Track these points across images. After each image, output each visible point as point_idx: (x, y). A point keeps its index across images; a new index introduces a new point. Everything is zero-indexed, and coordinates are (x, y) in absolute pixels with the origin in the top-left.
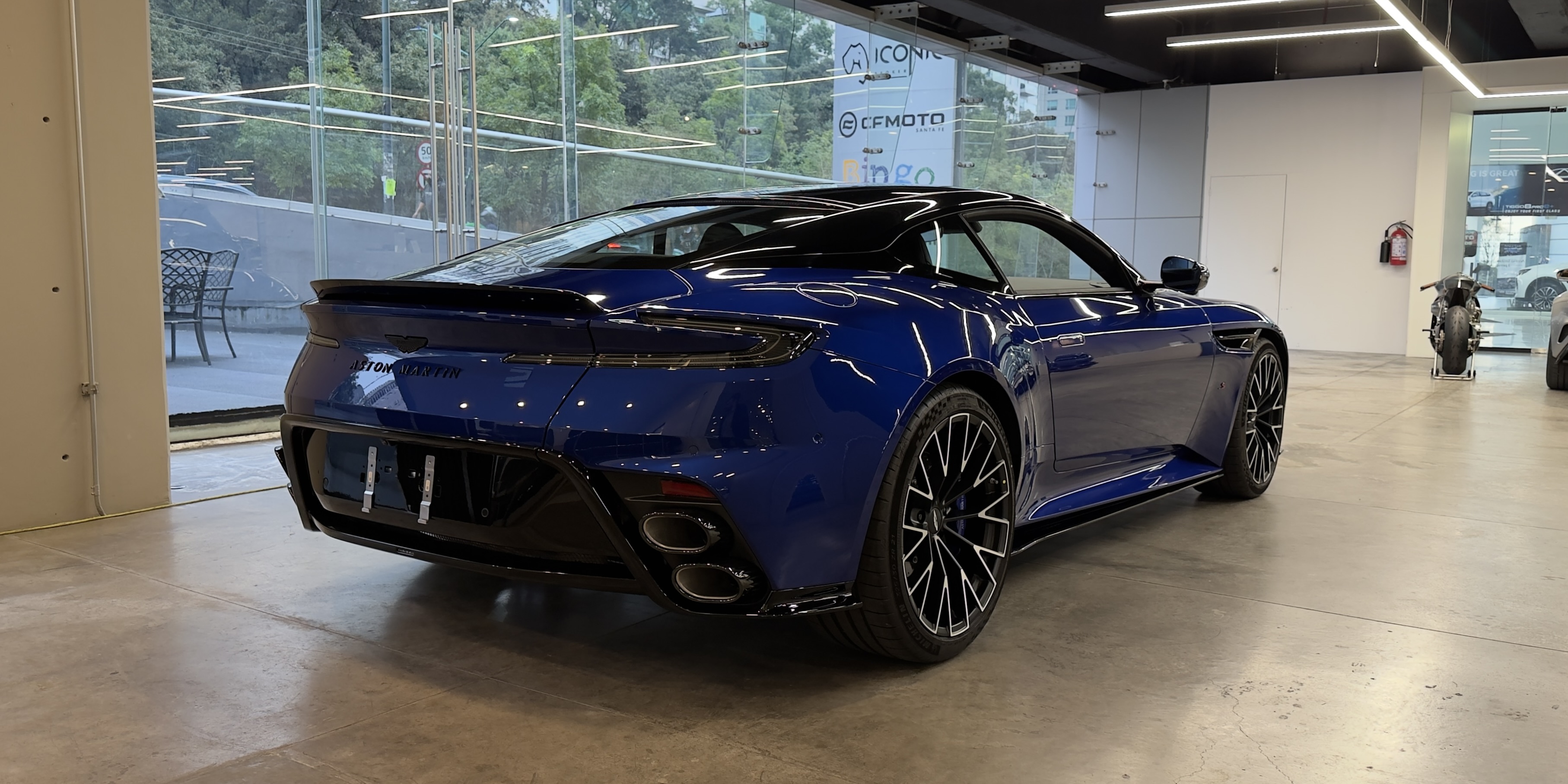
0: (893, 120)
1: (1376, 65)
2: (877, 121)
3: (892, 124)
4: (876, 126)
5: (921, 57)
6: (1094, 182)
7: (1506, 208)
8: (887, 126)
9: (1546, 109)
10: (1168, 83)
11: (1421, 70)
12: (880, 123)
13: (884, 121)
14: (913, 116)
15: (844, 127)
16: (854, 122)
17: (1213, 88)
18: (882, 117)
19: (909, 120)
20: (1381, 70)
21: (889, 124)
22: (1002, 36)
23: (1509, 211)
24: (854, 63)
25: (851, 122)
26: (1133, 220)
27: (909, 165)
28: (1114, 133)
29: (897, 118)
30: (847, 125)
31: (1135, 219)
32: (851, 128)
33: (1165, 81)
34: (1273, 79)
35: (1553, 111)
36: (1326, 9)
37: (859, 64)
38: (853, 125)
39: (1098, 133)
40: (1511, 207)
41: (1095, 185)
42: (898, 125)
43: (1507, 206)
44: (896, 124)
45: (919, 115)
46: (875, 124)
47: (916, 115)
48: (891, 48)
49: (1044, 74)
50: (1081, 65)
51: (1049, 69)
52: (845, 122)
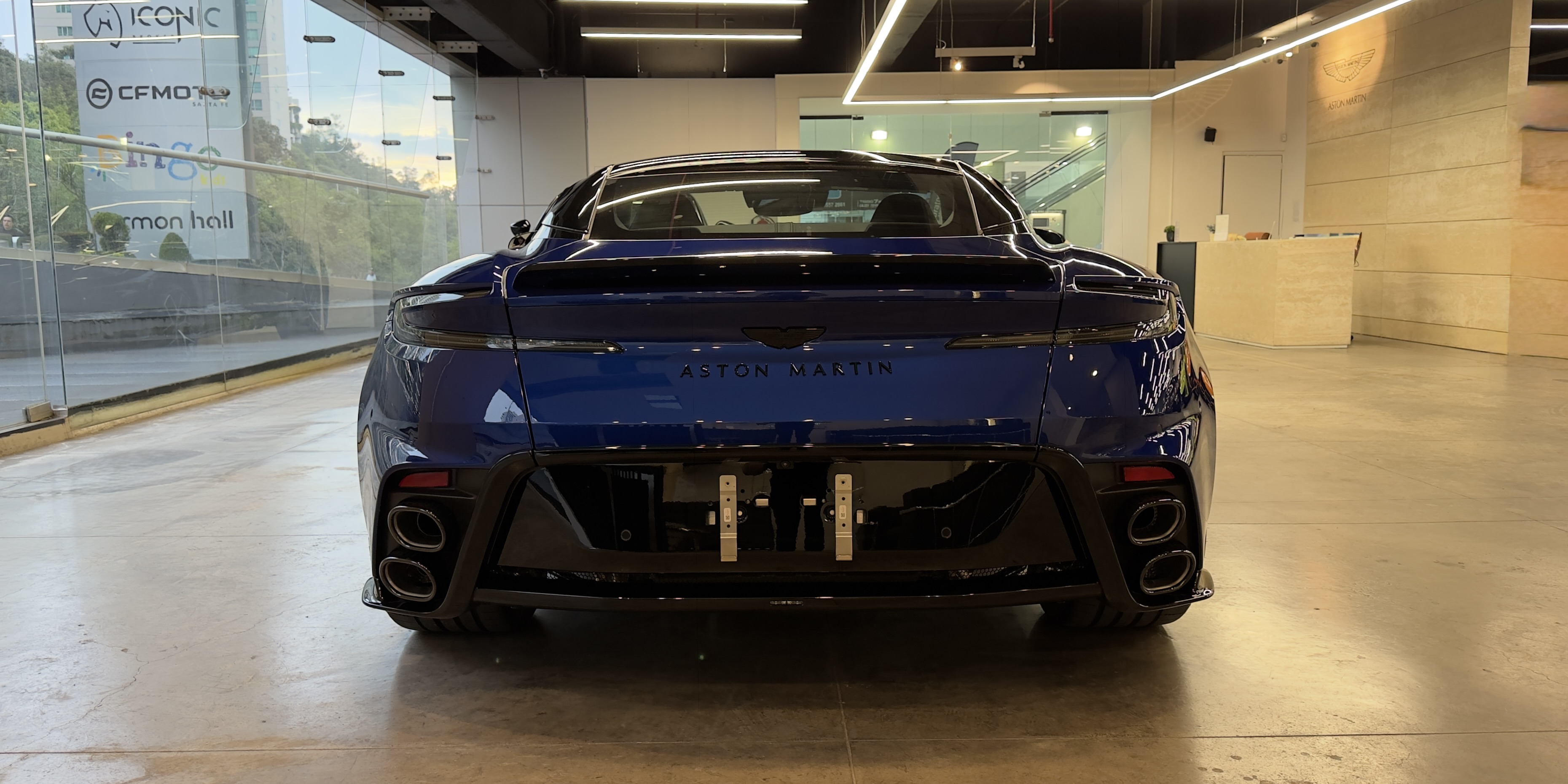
0: (161, 91)
1: (725, 70)
2: (141, 91)
3: (162, 95)
4: (140, 97)
5: (192, 23)
6: (477, 169)
7: (860, 203)
8: (155, 97)
9: (849, 117)
10: (544, 72)
11: (774, 77)
12: (145, 94)
13: (150, 92)
14: (187, 88)
15: (94, 96)
16: (108, 91)
17: (588, 80)
18: (147, 87)
19: (182, 93)
20: (731, 75)
21: (157, 95)
22: (423, 8)
23: (862, 206)
24: (101, 23)
25: (104, 91)
26: (522, 207)
27: (187, 143)
28: (493, 118)
29: (168, 89)
30: (97, 93)
31: (524, 205)
32: (104, 97)
33: (541, 70)
34: (637, 77)
35: (854, 119)
36: (697, 15)
37: (108, 24)
38: (107, 94)
39: (477, 118)
40: (864, 201)
41: (479, 171)
42: (169, 97)
43: (861, 201)
44: (166, 95)
45: (194, 88)
46: (138, 95)
47: (191, 87)
48: (151, 9)
49: (438, 53)
50: (479, 47)
51: (443, 47)
52: (95, 90)
